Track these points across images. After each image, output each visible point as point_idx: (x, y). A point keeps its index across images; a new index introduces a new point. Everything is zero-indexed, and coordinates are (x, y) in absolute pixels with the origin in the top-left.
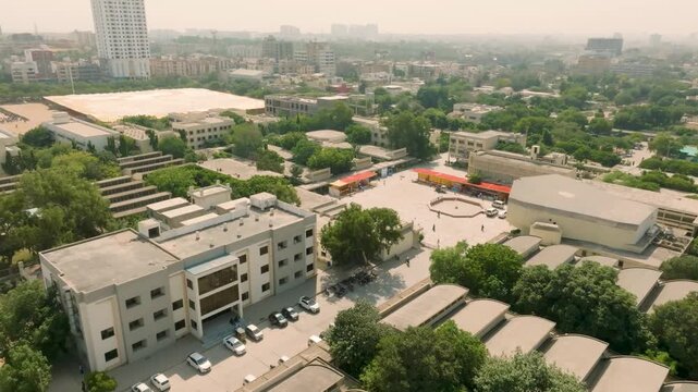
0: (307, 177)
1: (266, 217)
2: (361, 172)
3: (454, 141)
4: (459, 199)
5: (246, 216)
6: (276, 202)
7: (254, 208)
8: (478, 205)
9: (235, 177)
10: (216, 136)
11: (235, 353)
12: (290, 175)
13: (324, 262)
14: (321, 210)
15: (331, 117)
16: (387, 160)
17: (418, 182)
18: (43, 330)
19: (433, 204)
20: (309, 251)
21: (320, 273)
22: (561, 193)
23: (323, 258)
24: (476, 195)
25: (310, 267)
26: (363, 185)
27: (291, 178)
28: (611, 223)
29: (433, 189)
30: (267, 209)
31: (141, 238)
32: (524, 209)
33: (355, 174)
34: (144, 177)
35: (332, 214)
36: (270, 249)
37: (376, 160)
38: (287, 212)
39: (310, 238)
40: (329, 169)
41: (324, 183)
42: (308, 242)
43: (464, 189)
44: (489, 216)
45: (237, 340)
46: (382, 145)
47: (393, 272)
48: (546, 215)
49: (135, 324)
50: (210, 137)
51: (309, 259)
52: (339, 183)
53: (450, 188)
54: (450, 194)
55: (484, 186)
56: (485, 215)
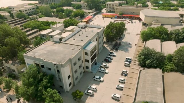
1: (87, 30)
4: (119, 20)
5: (80, 30)
6: (86, 25)
8: (126, 21)
10: (31, 12)
11: (106, 73)
22: (154, 13)
24: (122, 19)
26: (91, 20)
28: (173, 18)
29: (110, 19)
31: (56, 42)
34: (21, 26)
36: (97, 39)
38: (92, 27)
40: (79, 16)
41: (80, 21)
43: (118, 17)
44: (131, 23)
45: (104, 69)
50: (29, 12)
52: (85, 20)
55: (124, 15)
56: (130, 23)
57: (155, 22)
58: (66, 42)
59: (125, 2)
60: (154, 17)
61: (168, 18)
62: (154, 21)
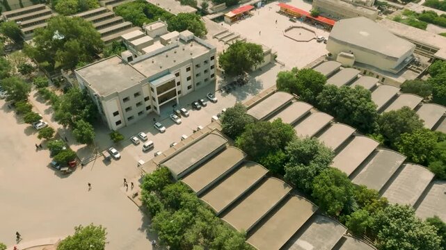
0: (211, 9)
1: (188, 47)
2: (245, 5)
4: (302, 28)
5: (178, 46)
6: (193, 37)
7: (181, 40)
8: (314, 32)
11: (176, 123)
12: (201, 7)
13: (220, 71)
14: (220, 37)
17: (280, 12)
18: (86, 112)
19: (286, 31)
20: (212, 67)
21: (218, 78)
22: (361, 33)
23: (220, 69)
24: (313, 25)
25: (213, 76)
26: (245, 15)
27: (202, 10)
28: (384, 55)
29: (288, 18)
30: (189, 41)
31: (123, 62)
33: (241, 6)
34: (114, 8)
35: (225, 40)
36: (191, 69)
38: (200, 44)
39: (213, 61)
40: (225, 4)
41: (221, 14)
42: (212, 63)
43: (308, 20)
44: (318, 41)
45: (176, 117)
47: (257, 78)
48: (348, 48)
49: (128, 109)
51: (212, 72)
52: (230, 14)
53: (299, 18)
54: (298, 23)
56: (316, 40)
57: (342, 56)
58: (134, 66)
60: (346, 44)
61: (375, 53)
62: (342, 53)
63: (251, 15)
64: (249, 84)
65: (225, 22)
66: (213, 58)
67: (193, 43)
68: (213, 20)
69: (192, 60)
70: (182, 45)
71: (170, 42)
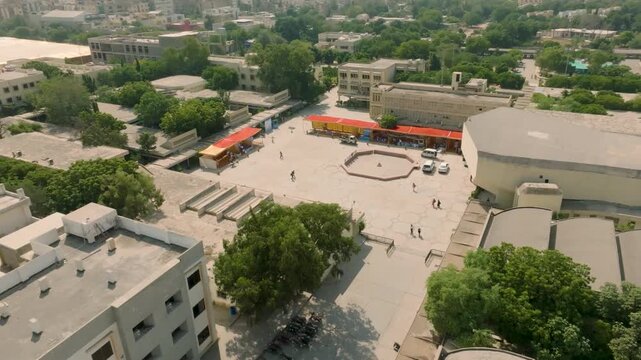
0: (163, 146)
1: (100, 260)
2: (238, 129)
3: (344, 75)
4: (376, 152)
5: (57, 264)
8: (404, 157)
9: (45, 164)
10: (19, 99)
12: (138, 147)
13: (223, 306)
14: (200, 205)
15: (181, 58)
16: (267, 108)
17: (314, 133)
19: (348, 163)
20: (197, 310)
21: (224, 335)
24: (394, 143)
25: (205, 334)
26: (245, 148)
27: (141, 151)
29: (337, 141)
30: (100, 239)
32: (502, 166)
33: (231, 132)
36: (117, 347)
37: (254, 110)
38: (142, 238)
39: (199, 286)
40: (194, 131)
41: (191, 153)
42: (194, 296)
43: (377, 136)
44: (426, 172)
46: (253, 88)
48: (535, 171)
51: (199, 324)
52: (213, 150)
53: (358, 136)
54: (362, 146)
55: (402, 130)
56: (420, 172)
57: (530, 191)
59: (418, 64)
60: (526, 162)
61: (602, 170)
62: (526, 185)
63: (257, 148)
64: (329, 329)
65: (204, 169)
66: (194, 280)
67: (118, 240)
68: (174, 168)
69: (113, 315)
70: (74, 257)
71: (28, 255)
